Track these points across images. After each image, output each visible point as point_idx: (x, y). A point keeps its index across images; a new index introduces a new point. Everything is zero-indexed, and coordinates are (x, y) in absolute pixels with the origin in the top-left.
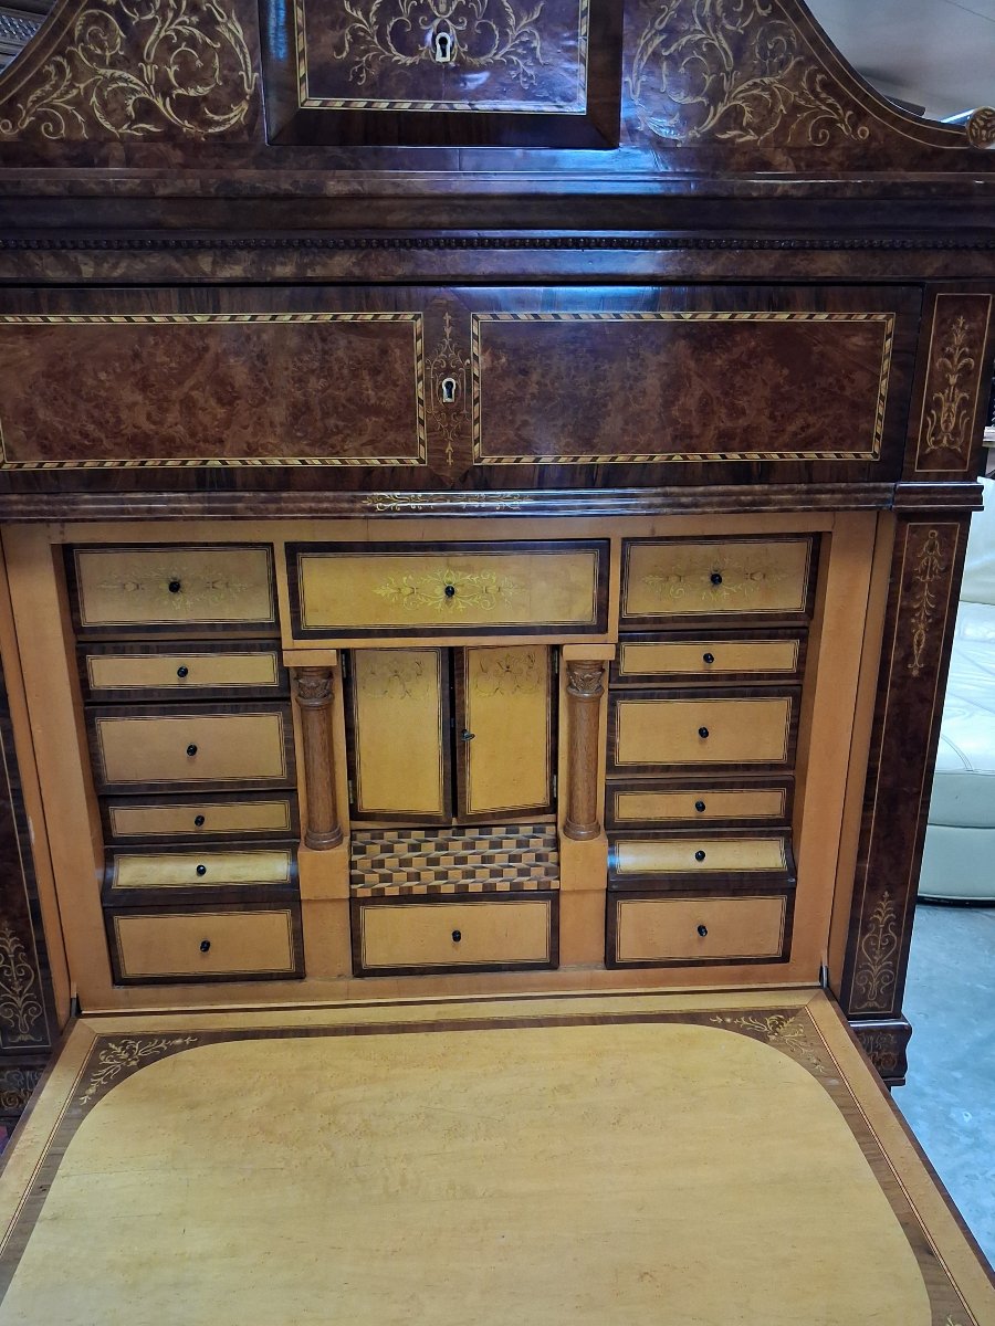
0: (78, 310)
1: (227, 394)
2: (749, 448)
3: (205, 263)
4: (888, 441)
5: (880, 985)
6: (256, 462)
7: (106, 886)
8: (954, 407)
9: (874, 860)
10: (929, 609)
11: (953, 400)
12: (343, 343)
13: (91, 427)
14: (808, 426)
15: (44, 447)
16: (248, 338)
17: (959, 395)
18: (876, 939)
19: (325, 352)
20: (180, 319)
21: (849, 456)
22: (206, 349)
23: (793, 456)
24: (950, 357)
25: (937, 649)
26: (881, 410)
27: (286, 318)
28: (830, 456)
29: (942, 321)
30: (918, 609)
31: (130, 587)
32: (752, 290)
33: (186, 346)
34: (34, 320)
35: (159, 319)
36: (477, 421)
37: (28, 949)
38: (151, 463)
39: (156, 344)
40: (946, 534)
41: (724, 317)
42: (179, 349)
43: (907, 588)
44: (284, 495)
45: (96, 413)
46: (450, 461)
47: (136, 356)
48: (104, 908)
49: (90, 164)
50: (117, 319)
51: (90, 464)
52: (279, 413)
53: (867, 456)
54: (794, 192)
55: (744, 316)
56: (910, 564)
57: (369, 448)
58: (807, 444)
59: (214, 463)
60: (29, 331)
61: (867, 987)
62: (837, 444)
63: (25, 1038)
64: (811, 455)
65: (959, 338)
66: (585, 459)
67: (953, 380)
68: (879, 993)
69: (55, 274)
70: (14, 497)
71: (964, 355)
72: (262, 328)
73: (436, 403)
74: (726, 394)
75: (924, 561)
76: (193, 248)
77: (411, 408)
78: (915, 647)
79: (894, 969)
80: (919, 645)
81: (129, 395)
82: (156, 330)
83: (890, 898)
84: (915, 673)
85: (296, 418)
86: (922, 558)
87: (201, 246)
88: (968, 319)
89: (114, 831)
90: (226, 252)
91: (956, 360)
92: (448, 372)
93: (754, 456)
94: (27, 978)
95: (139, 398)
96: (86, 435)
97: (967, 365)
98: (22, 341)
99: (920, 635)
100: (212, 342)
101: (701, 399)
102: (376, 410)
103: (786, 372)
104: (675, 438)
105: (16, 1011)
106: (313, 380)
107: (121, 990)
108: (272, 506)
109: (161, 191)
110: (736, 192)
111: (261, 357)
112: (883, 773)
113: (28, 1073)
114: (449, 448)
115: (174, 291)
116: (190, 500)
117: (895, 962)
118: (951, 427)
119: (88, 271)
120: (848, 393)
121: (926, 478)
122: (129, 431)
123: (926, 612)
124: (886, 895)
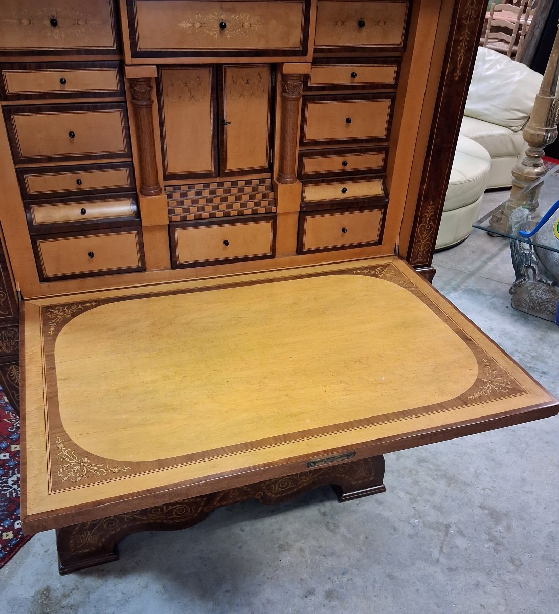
5: (425, 250)
7: (30, 223)
9: (428, 184)
10: (467, 40)
18: (424, 226)
25: (469, 64)
30: (462, 40)
31: (25, 22)
43: (458, 28)
48: (30, 236)
56: (461, 13)
61: (419, 251)
68: (423, 254)
75: (468, 11)
78: (458, 63)
79: (431, 242)
80: (460, 62)
83: (432, 205)
84: (457, 78)
86: (467, 10)
89: (28, 190)
99: (461, 56)
107: (45, 285)
117: (431, 238)
123: (465, 43)
124: (431, 203)
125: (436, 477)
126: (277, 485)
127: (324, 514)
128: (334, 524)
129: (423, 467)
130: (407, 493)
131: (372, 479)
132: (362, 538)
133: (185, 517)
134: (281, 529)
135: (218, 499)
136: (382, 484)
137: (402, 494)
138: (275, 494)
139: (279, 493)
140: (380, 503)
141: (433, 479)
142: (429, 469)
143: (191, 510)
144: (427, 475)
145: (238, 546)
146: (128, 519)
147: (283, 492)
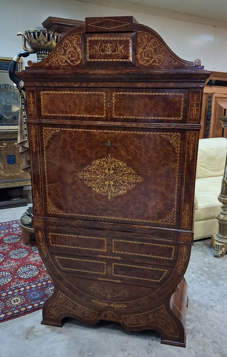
0: (55, 91)
1: (75, 105)
2: (159, 117)
3: (73, 84)
4: (183, 116)
6: (79, 116)
8: (195, 110)
9: (185, 196)
10: (193, 148)
11: (195, 109)
12: (93, 97)
13: (55, 109)
14: (169, 113)
15: (48, 112)
16: (79, 96)
17: (196, 108)
18: (186, 213)
19: (90, 98)
20: (69, 92)
21: (176, 119)
22: (73, 97)
23: (166, 118)
24: (194, 101)
25: (195, 155)
26: (182, 111)
27: (84, 93)
28: (173, 119)
29: (192, 95)
30: (190, 148)
32: (159, 89)
33: (70, 97)
34: (49, 92)
35: (66, 92)
36: (113, 110)
37: (40, 196)
38: (64, 115)
39: (65, 96)
40: (195, 134)
41: (154, 94)
42: (69, 97)
43: (188, 143)
44: (83, 121)
45: (56, 107)
46: (109, 117)
47: (62, 98)
49: (58, 69)
50: (60, 92)
51: (55, 115)
52: (83, 108)
53: (180, 119)
55: (157, 94)
56: (189, 139)
57: (97, 114)
58: (169, 116)
59: (73, 115)
60: (48, 94)
61: (185, 223)
62: (174, 117)
63: (38, 213)
64: (170, 119)
65: (195, 98)
66: (131, 117)
67: (195, 105)
68: (187, 224)
69: (52, 85)
70: (44, 120)
71: (196, 101)
72: (81, 94)
73: (107, 107)
74: (154, 107)
76: (71, 82)
77: (103, 108)
78: (190, 155)
79: (190, 219)
81: (61, 104)
82: (65, 94)
84: (190, 160)
85: (85, 109)
86: (191, 138)
87: (72, 81)
88: (197, 95)
90: (76, 82)
91: (195, 102)
92: (109, 102)
93: (160, 118)
94: (39, 201)
95: (62, 104)
96: (54, 110)
97: (197, 103)
98: (47, 95)
99: (191, 153)
100: (73, 96)
101: (150, 108)
102: (98, 108)
103: (165, 104)
104: (146, 114)
105: (37, 207)
106: (88, 103)
108: (81, 123)
111: (81, 99)
112: (185, 179)
113: (38, 219)
114: (109, 115)
115: (68, 88)
116: (69, 121)
118: (195, 114)
119: (56, 85)
120: (176, 107)
121: (191, 123)
122: (61, 110)
123: (192, 148)
124: (188, 204)
125: (216, 352)
126: (129, 319)
127: (150, 345)
128: (151, 351)
129: (213, 345)
130: (196, 353)
131: (178, 337)
133: (90, 318)
135: (103, 315)
136: (184, 343)
137: (193, 352)
138: (128, 324)
139: (130, 324)
140: (179, 351)
141: (214, 352)
142: (216, 348)
143: (92, 316)
144: (213, 349)
146: (68, 308)
147: (132, 325)
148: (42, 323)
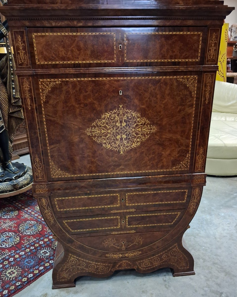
0: (51, 32)
1: (79, 49)
2: (176, 59)
3: (75, 23)
4: (201, 57)
5: (201, 166)
6: (84, 62)
8: (213, 50)
9: (200, 140)
11: (213, 49)
12: (101, 39)
13: (54, 55)
14: (186, 55)
15: (45, 59)
16: (83, 38)
17: (214, 48)
18: (200, 157)
19: (97, 40)
20: (70, 34)
21: (194, 60)
22: (75, 40)
23: (184, 60)
24: (212, 41)
25: (211, 98)
26: (200, 51)
27: (90, 34)
28: (190, 60)
29: (211, 34)
30: (207, 90)
32: (176, 28)
33: (72, 39)
34: (43, 34)
35: (67, 34)
36: (125, 53)
37: (41, 161)
38: (65, 62)
39: (66, 39)
40: (212, 75)
41: (171, 33)
42: (70, 40)
43: (205, 86)
44: (90, 68)
45: (55, 52)
46: (120, 61)
47: (62, 41)
49: (54, 3)
50: (59, 34)
51: (54, 63)
52: (89, 52)
53: (197, 60)
54: (183, 9)
55: (174, 33)
56: (205, 82)
57: (105, 59)
58: (186, 58)
59: (77, 62)
60: (43, 36)
61: (198, 166)
62: (192, 58)
63: (40, 179)
64: (187, 60)
65: (214, 37)
66: (145, 61)
67: (213, 45)
69: (48, 25)
70: (39, 69)
71: (215, 40)
72: (86, 36)
73: (118, 50)
74: (171, 48)
75: (208, 81)
76: (73, 20)
77: (113, 51)
78: (207, 98)
79: (203, 162)
80: (207, 97)
81: (61, 49)
82: (66, 36)
83: (202, 148)
84: (207, 103)
85: (92, 53)
86: (208, 80)
87: (75, 19)
88: (215, 33)
90: (79, 20)
91: (213, 41)
92: (120, 44)
93: (177, 60)
94: (41, 166)
95: (63, 49)
96: (53, 57)
97: (216, 42)
98: (41, 38)
99: (208, 95)
100: (76, 38)
101: (167, 49)
102: (106, 51)
103: (182, 44)
104: (162, 57)
105: (39, 173)
106: (95, 46)
108: (88, 70)
109: (69, 9)
110: (173, 9)
111: (86, 42)
112: (201, 123)
113: (41, 186)
114: (120, 59)
115: (69, 28)
116: (72, 70)
117: (204, 161)
118: (213, 54)
119: (54, 24)
120: (194, 48)
121: (208, 64)
122: (61, 56)
123: (208, 91)
124: (202, 147)
125: (220, 271)
126: (144, 264)
127: (165, 281)
128: (169, 286)
129: (215, 266)
130: (205, 277)
131: (188, 267)
132: (180, 293)
133: (104, 272)
134: (144, 284)
135: (118, 266)
136: (193, 271)
137: (202, 277)
138: (143, 268)
139: (145, 268)
140: (191, 279)
141: (219, 272)
142: (218, 268)
143: (106, 269)
144: (216, 270)
145: (125, 288)
146: (80, 268)
147: (147, 267)
148: (53, 288)
